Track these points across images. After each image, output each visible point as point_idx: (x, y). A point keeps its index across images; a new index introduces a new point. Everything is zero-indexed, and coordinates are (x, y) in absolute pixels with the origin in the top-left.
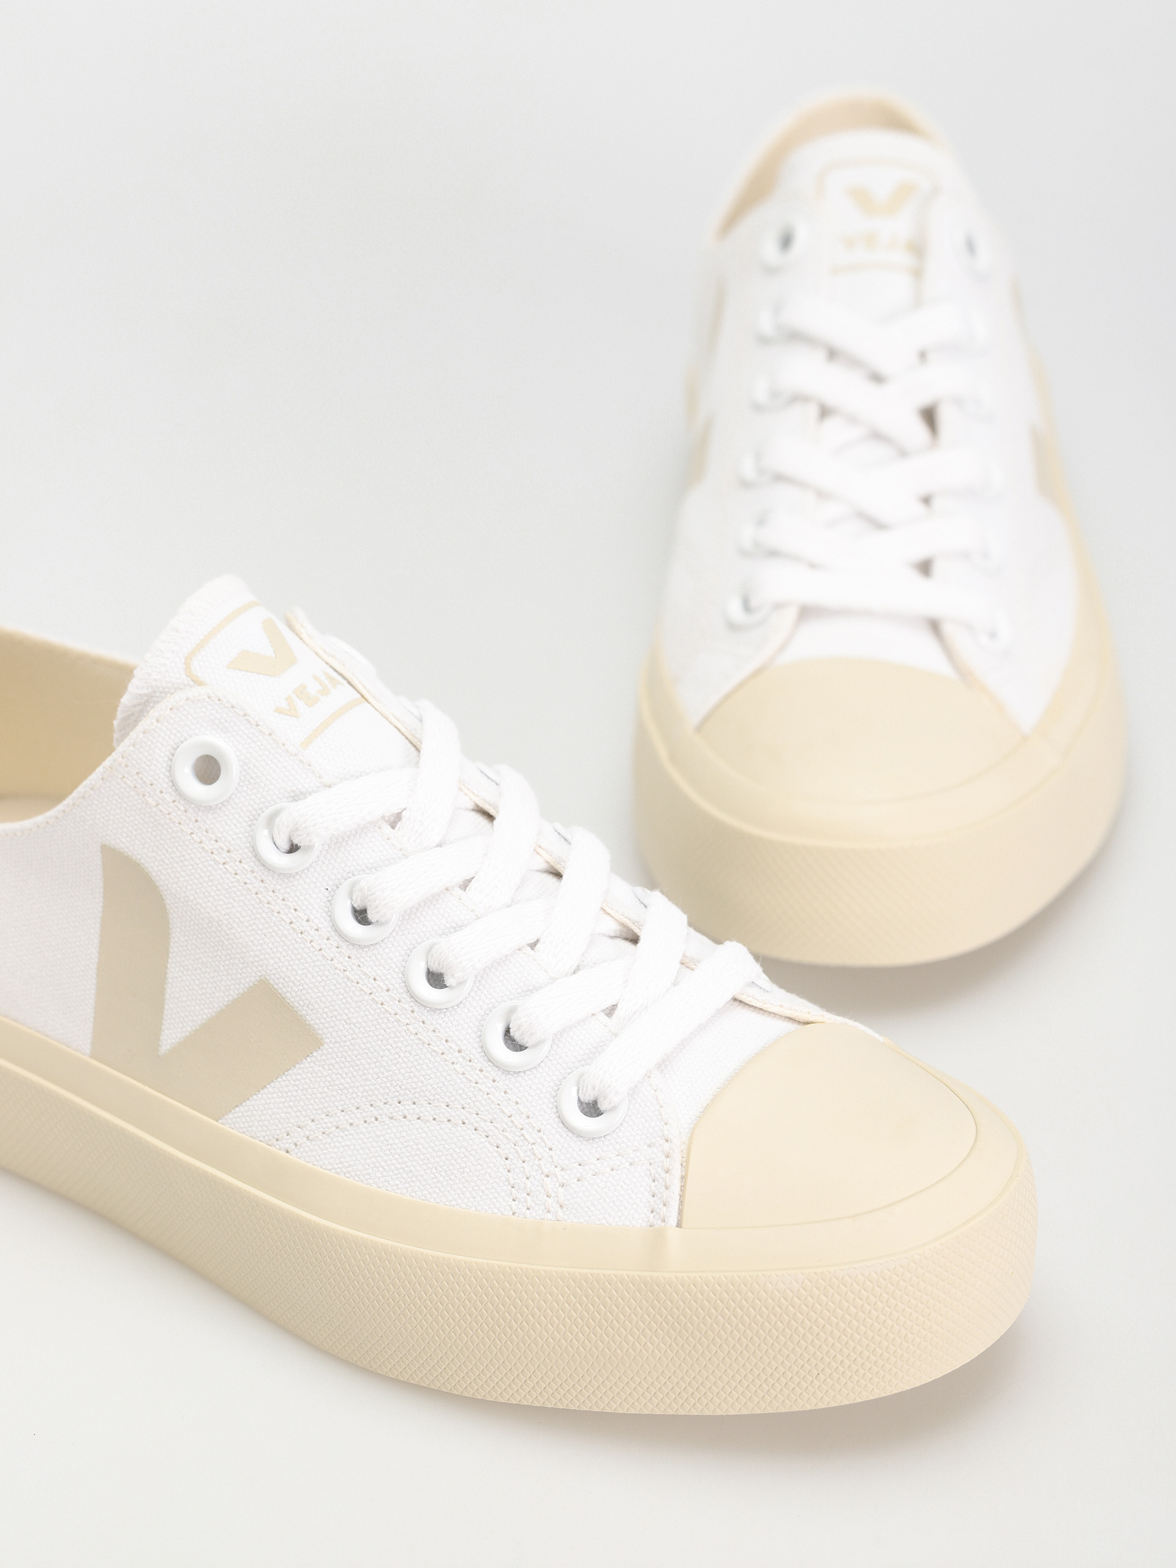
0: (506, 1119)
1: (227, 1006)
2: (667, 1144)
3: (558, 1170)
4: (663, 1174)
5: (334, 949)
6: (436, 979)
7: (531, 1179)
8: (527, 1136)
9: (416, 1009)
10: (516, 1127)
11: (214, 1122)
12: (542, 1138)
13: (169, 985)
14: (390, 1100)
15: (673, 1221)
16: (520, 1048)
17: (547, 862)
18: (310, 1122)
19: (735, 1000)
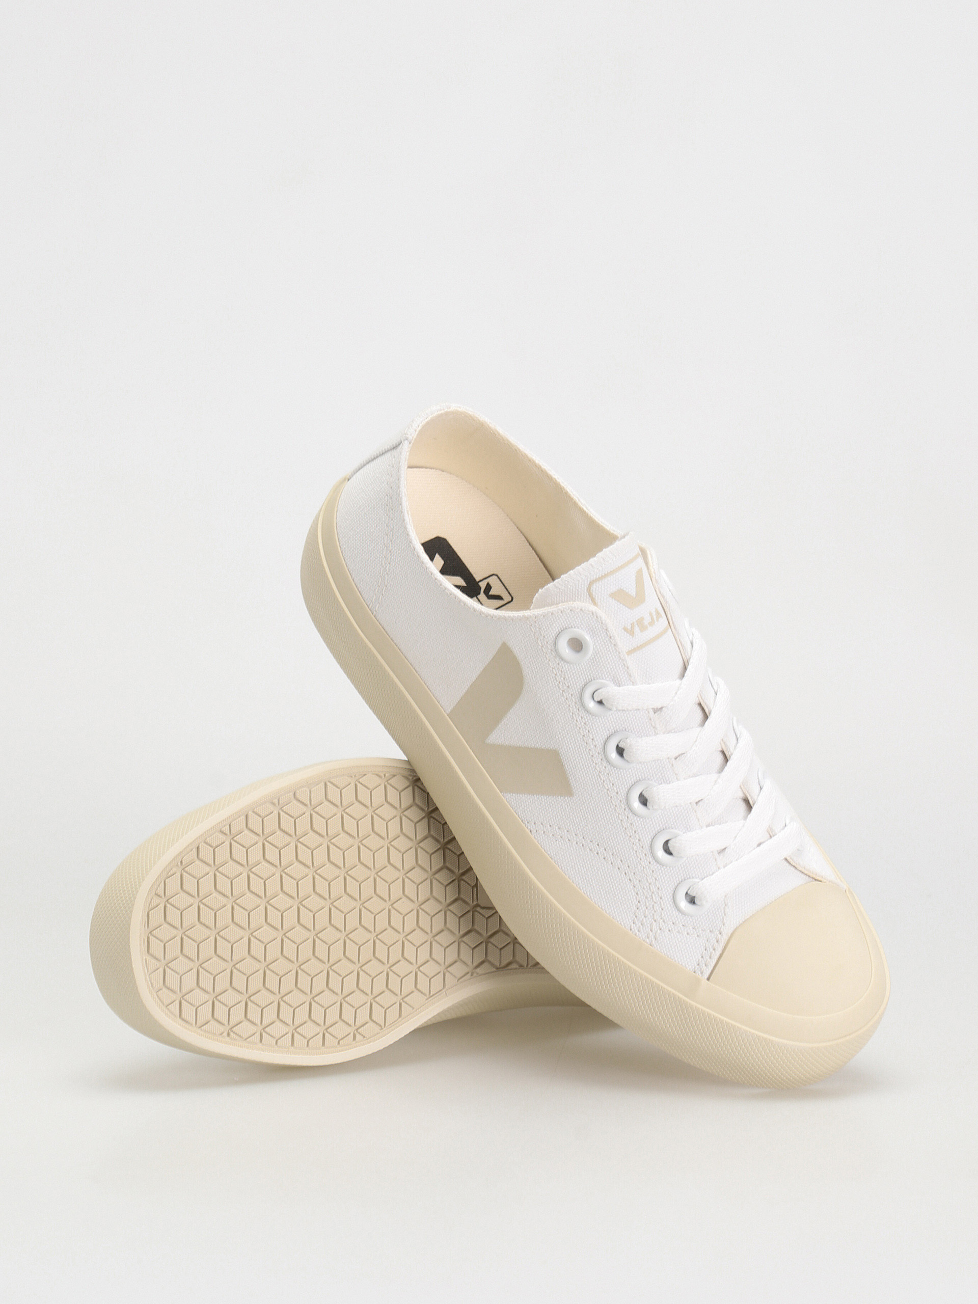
0: (647, 884)
1: (531, 748)
2: (720, 936)
3: (661, 921)
4: (711, 950)
5: (599, 760)
6: (644, 801)
7: (647, 919)
8: (654, 898)
9: (627, 810)
10: (650, 891)
11: (499, 793)
12: (660, 903)
13: (507, 719)
14: (594, 841)
15: (706, 976)
16: (670, 853)
17: (722, 748)
18: (548, 826)
19: (786, 859)
